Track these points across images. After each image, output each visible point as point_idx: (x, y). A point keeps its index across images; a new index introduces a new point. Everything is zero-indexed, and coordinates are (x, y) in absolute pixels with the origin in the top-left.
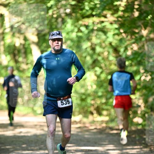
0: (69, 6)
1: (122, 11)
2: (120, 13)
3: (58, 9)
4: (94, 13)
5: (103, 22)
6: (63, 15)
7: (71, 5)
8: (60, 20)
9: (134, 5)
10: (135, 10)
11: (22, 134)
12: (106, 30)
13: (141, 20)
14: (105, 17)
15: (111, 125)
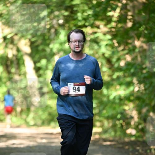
0: (61, 17)
1: (115, 22)
2: (113, 24)
3: (51, 19)
4: (87, 24)
5: (95, 33)
6: (56, 26)
7: (64, 16)
8: (53, 31)
9: (127, 15)
10: (128, 21)
11: (15, 146)
12: (98, 41)
13: (134, 30)
14: (98, 27)
15: (105, 136)
